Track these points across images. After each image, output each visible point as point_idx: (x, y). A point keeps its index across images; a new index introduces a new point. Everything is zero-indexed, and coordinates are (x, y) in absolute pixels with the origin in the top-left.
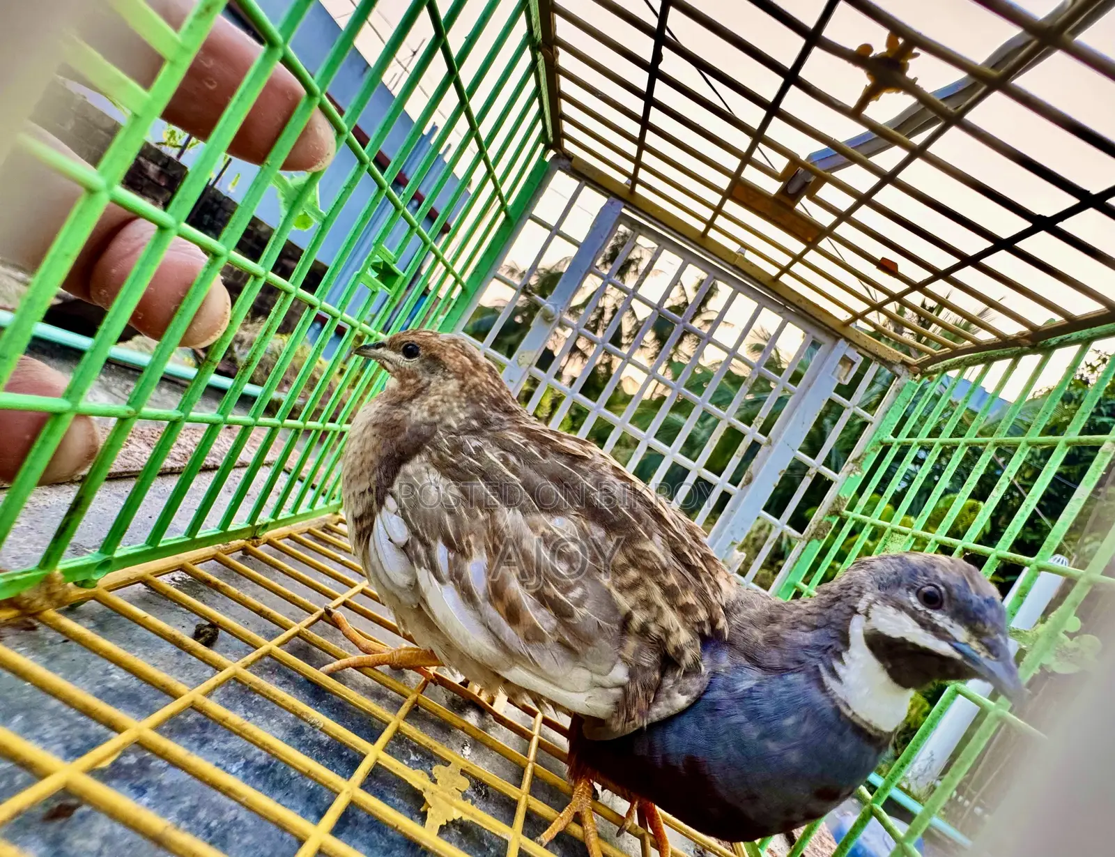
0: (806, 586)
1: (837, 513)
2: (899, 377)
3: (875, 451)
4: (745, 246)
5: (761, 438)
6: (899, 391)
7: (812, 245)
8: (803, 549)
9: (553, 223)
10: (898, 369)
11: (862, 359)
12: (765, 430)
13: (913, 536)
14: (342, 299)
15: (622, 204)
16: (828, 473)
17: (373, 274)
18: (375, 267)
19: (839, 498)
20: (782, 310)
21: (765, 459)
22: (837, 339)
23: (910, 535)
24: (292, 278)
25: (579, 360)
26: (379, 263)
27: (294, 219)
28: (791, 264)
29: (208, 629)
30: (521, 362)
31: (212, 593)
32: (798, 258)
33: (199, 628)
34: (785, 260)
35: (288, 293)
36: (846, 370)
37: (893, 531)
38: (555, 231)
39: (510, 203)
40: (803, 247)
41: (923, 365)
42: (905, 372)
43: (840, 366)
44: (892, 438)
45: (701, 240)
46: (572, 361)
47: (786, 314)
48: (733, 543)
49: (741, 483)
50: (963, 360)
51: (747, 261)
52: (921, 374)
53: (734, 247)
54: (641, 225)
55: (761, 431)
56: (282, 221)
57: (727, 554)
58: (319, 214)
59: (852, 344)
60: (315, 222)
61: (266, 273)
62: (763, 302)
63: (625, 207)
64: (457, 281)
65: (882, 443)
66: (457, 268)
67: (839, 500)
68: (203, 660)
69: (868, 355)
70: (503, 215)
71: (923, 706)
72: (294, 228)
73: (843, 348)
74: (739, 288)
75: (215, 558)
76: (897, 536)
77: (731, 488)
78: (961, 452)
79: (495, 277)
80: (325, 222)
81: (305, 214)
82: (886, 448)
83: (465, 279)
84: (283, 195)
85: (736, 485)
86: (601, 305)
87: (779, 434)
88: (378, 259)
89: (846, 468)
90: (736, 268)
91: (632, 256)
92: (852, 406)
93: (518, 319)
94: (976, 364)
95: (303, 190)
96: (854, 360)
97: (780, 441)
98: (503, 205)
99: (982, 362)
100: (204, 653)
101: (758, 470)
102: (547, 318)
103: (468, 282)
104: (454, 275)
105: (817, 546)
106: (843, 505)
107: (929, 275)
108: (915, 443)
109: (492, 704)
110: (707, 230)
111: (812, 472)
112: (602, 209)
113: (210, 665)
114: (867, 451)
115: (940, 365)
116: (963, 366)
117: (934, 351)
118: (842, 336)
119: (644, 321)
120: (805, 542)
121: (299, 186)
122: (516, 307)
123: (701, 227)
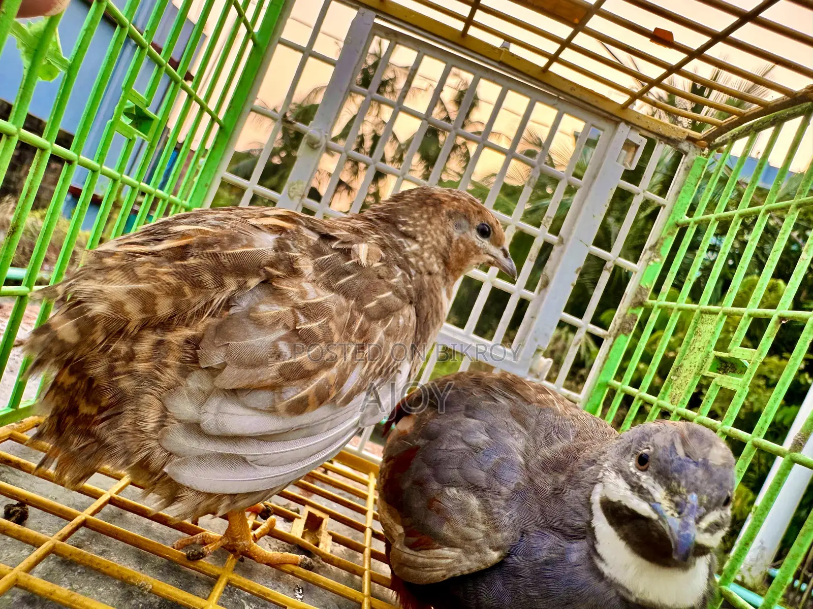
0: (619, 384)
1: (641, 304)
2: (686, 154)
3: (671, 234)
4: (509, 39)
5: (553, 238)
6: (688, 169)
7: (579, 26)
8: (611, 347)
9: (304, 44)
10: (685, 146)
11: (645, 141)
12: (555, 230)
13: (725, 314)
14: (99, 151)
15: (373, 14)
16: (627, 264)
17: (126, 121)
18: (128, 114)
19: (641, 288)
20: (555, 102)
21: (559, 260)
22: (617, 124)
23: (721, 313)
24: (45, 134)
25: (345, 193)
26: (131, 109)
27: (39, 70)
28: (560, 51)
29: (17, 508)
30: (292, 194)
31: (14, 473)
32: (566, 44)
33: (8, 508)
34: (552, 47)
35: (43, 150)
36: (631, 154)
37: (702, 312)
38: (308, 52)
39: (256, 29)
40: (570, 30)
41: (710, 138)
42: (692, 147)
43: (624, 152)
44: (687, 218)
45: (461, 40)
46: (337, 196)
47: (560, 105)
48: (538, 351)
49: (537, 288)
50: (751, 126)
51: (513, 55)
52: (709, 147)
53: (497, 42)
54: (396, 34)
55: (551, 231)
56: (25, 72)
57: (533, 363)
58: (62, 61)
59: (634, 126)
60: (61, 72)
61: (19, 130)
62: (535, 97)
63: (377, 17)
64: (214, 119)
65: (677, 225)
66: (212, 105)
67: (641, 290)
68: (18, 538)
69: (652, 136)
70: (250, 44)
71: (747, 496)
72: (40, 79)
73: (624, 132)
74: (507, 85)
75: (11, 437)
76: (707, 316)
77: (528, 294)
78: (763, 220)
79: (252, 110)
80: (71, 70)
81: (49, 63)
82: (683, 230)
83: (221, 116)
84: (24, 45)
85: (533, 291)
86: (360, 133)
87: (570, 232)
88: (130, 104)
89: (644, 257)
90: (501, 63)
91: (385, 78)
92: (643, 191)
93: (276, 161)
94: (767, 127)
95: (43, 37)
96: (638, 143)
97: (572, 237)
98: (249, 32)
99: (772, 124)
100: (19, 531)
101: (553, 272)
102: (313, 145)
103: (225, 119)
104: (209, 112)
105: (624, 342)
106: (646, 295)
107: (706, 39)
108: (713, 219)
109: (317, 545)
110: (466, 28)
111: (610, 265)
112: (353, 22)
113: (27, 543)
114: (663, 235)
115: (728, 135)
116: (752, 132)
117: (720, 121)
118: (622, 120)
119: (409, 142)
120: (612, 339)
121: (38, 33)
122: (274, 148)
123: (459, 26)
